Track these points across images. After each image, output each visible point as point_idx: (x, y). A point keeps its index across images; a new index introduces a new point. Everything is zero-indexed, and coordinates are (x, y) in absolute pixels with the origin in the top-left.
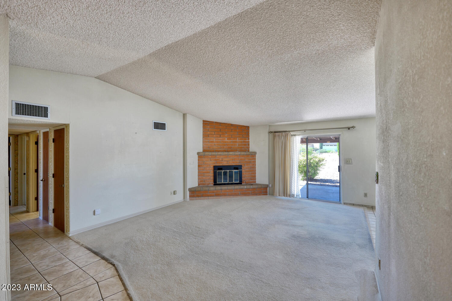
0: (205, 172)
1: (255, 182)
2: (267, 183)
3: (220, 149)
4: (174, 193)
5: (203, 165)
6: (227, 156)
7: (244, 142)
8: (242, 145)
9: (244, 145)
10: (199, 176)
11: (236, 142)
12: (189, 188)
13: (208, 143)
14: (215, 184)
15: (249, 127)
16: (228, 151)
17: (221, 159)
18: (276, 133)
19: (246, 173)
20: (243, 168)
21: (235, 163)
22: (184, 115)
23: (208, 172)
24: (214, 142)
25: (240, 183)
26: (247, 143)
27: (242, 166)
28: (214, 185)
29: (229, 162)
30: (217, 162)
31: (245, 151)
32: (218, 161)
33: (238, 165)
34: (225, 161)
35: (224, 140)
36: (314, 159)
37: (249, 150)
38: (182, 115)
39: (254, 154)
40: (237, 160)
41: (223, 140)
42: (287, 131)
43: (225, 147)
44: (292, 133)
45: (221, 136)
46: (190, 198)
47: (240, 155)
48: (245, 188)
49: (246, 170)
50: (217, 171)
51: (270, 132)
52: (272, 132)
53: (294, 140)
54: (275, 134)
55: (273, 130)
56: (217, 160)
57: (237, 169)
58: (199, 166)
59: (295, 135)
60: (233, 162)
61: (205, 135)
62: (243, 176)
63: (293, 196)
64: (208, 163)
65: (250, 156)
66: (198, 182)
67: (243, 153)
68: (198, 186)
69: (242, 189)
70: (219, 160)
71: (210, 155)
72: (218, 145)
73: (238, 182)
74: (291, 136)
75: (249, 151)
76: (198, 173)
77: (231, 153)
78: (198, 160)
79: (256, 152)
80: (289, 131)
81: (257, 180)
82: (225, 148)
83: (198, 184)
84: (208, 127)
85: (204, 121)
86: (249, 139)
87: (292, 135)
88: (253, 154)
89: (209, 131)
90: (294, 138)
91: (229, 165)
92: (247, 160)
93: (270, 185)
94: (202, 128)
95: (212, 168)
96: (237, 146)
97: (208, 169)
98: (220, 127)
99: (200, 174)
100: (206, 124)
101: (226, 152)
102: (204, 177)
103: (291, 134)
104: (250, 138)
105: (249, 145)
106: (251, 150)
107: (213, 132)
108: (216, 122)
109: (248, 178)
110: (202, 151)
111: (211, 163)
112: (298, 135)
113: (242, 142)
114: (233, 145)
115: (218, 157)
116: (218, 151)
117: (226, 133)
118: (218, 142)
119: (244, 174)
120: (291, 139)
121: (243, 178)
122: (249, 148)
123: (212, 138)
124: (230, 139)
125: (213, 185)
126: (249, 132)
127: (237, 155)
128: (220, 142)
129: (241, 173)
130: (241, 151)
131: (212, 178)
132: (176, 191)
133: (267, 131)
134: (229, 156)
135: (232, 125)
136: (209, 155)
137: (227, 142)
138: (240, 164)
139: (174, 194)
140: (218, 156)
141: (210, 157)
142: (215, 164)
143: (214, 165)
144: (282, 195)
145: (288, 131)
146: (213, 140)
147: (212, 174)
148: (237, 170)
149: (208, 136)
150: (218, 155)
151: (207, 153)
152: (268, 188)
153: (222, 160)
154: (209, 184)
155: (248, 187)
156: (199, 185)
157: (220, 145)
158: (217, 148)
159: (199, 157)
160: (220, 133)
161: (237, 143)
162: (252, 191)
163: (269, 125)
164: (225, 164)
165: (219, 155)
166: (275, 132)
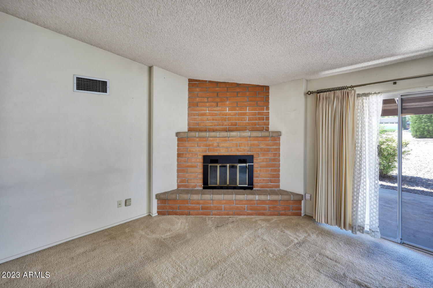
0: (188, 166)
1: (278, 186)
2: (302, 192)
3: (217, 127)
4: (127, 203)
5: (186, 154)
6: (227, 139)
7: (259, 114)
8: (256, 120)
9: (259, 119)
10: (178, 171)
11: (244, 114)
12: (157, 194)
13: (197, 117)
14: (206, 186)
15: (269, 86)
16: (230, 130)
17: (215, 144)
18: (322, 94)
19: (260, 170)
20: (255, 161)
21: (241, 151)
22: (150, 69)
23: (192, 167)
24: (206, 116)
25: (250, 187)
26: (265, 117)
27: (254, 156)
28: (204, 188)
29: (230, 149)
30: (209, 149)
31: (261, 130)
32: (211, 147)
33: (246, 154)
34: (223, 147)
35: (224, 110)
36: (389, 144)
37: (268, 128)
38: (146, 68)
39: (277, 136)
40: (245, 146)
41: (222, 110)
42: (348, 88)
43: (225, 123)
44: (359, 91)
45: (219, 104)
46: (158, 210)
47: (250, 137)
48: (257, 199)
49: (262, 163)
50: (209, 165)
51: (309, 93)
52: (312, 93)
53: (364, 104)
54: (318, 95)
55: (314, 88)
56: (209, 145)
57: (244, 161)
58: (179, 155)
59: (366, 95)
60: (238, 150)
61: (192, 104)
62: (255, 174)
63: (361, 229)
64: (194, 150)
65: (269, 138)
66: (177, 182)
67: (255, 134)
68: (178, 189)
69: (252, 200)
70: (212, 145)
71: (198, 137)
72: (213, 120)
73: (247, 186)
74: (357, 97)
75: (267, 130)
76: (178, 167)
77: (234, 134)
78: (178, 146)
79: (280, 132)
80: (352, 87)
81: (281, 184)
82: (226, 125)
83: (178, 184)
84: (198, 89)
85: (190, 80)
86: (268, 108)
87: (359, 95)
88: (274, 135)
89: (198, 97)
90: (364, 101)
91: (231, 154)
92: (262, 146)
93: (308, 196)
94: (187, 92)
95: (200, 159)
96: (247, 121)
97: (193, 161)
98: (217, 89)
99: (181, 169)
100: (193, 85)
101: (226, 131)
102: (187, 175)
103: (357, 92)
104: (270, 106)
105: (268, 119)
106: (272, 128)
107: (206, 97)
108: (210, 82)
109: (265, 179)
110: (186, 130)
111: (199, 151)
112: (375, 93)
113: (255, 114)
114: (239, 120)
115: (212, 141)
116: (214, 131)
117: (227, 100)
118: (213, 115)
119: (257, 171)
120: (356, 104)
121: (255, 179)
122: (269, 125)
123: (203, 108)
124: (235, 110)
125: (201, 188)
126: (269, 96)
127: (245, 137)
128: (216, 115)
129: (251, 170)
130: (253, 130)
131: (201, 176)
132: (130, 199)
133: (303, 89)
134: (229, 138)
135: (238, 85)
136: (195, 137)
137: (230, 115)
138: (249, 153)
139: (126, 205)
140: (211, 139)
141: (198, 139)
142: (206, 151)
143: (205, 154)
144: (334, 222)
145: (350, 87)
146: (205, 111)
147: (200, 170)
148: (245, 165)
149: (198, 106)
150: (211, 137)
151: (192, 134)
152: (303, 202)
153: (218, 146)
154: (195, 186)
155: (263, 197)
156: (179, 186)
157: (216, 120)
158: (211, 126)
159: (179, 140)
160: (218, 100)
161: (247, 117)
162: (271, 206)
163: (307, 80)
164: (223, 152)
165: (213, 137)
166: (319, 92)
